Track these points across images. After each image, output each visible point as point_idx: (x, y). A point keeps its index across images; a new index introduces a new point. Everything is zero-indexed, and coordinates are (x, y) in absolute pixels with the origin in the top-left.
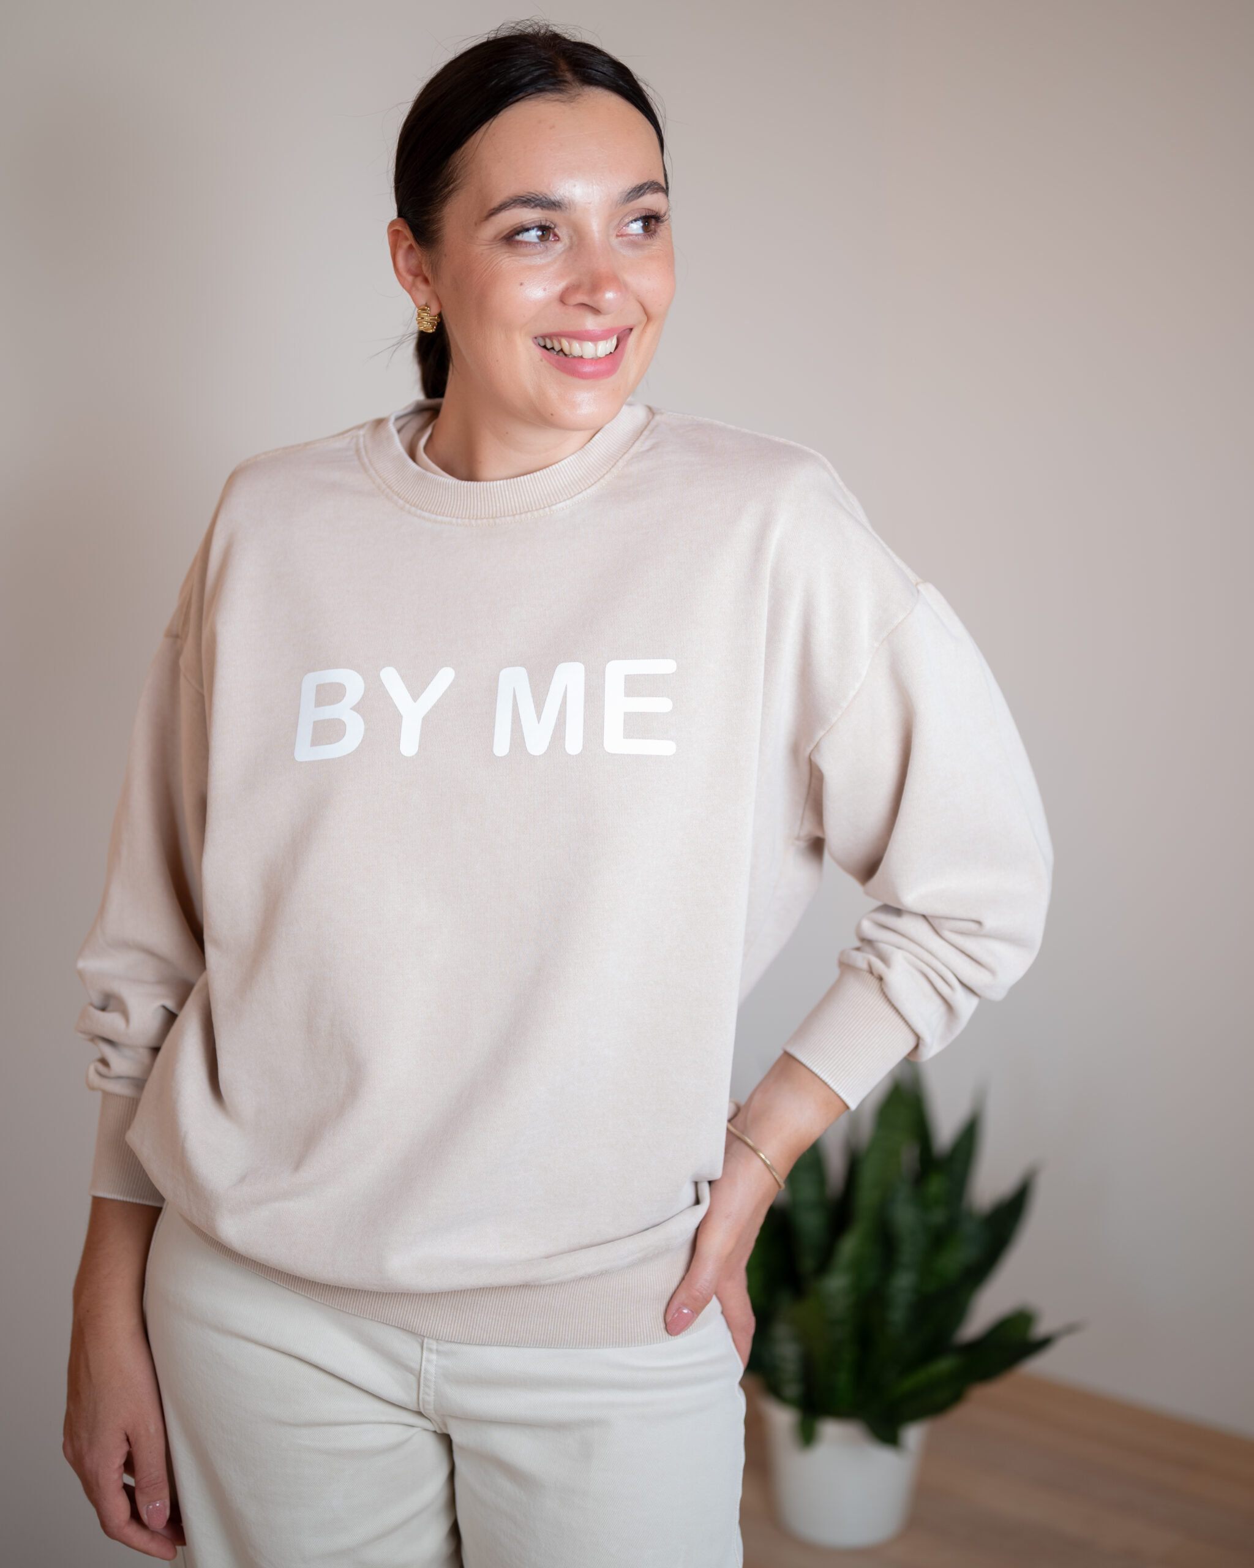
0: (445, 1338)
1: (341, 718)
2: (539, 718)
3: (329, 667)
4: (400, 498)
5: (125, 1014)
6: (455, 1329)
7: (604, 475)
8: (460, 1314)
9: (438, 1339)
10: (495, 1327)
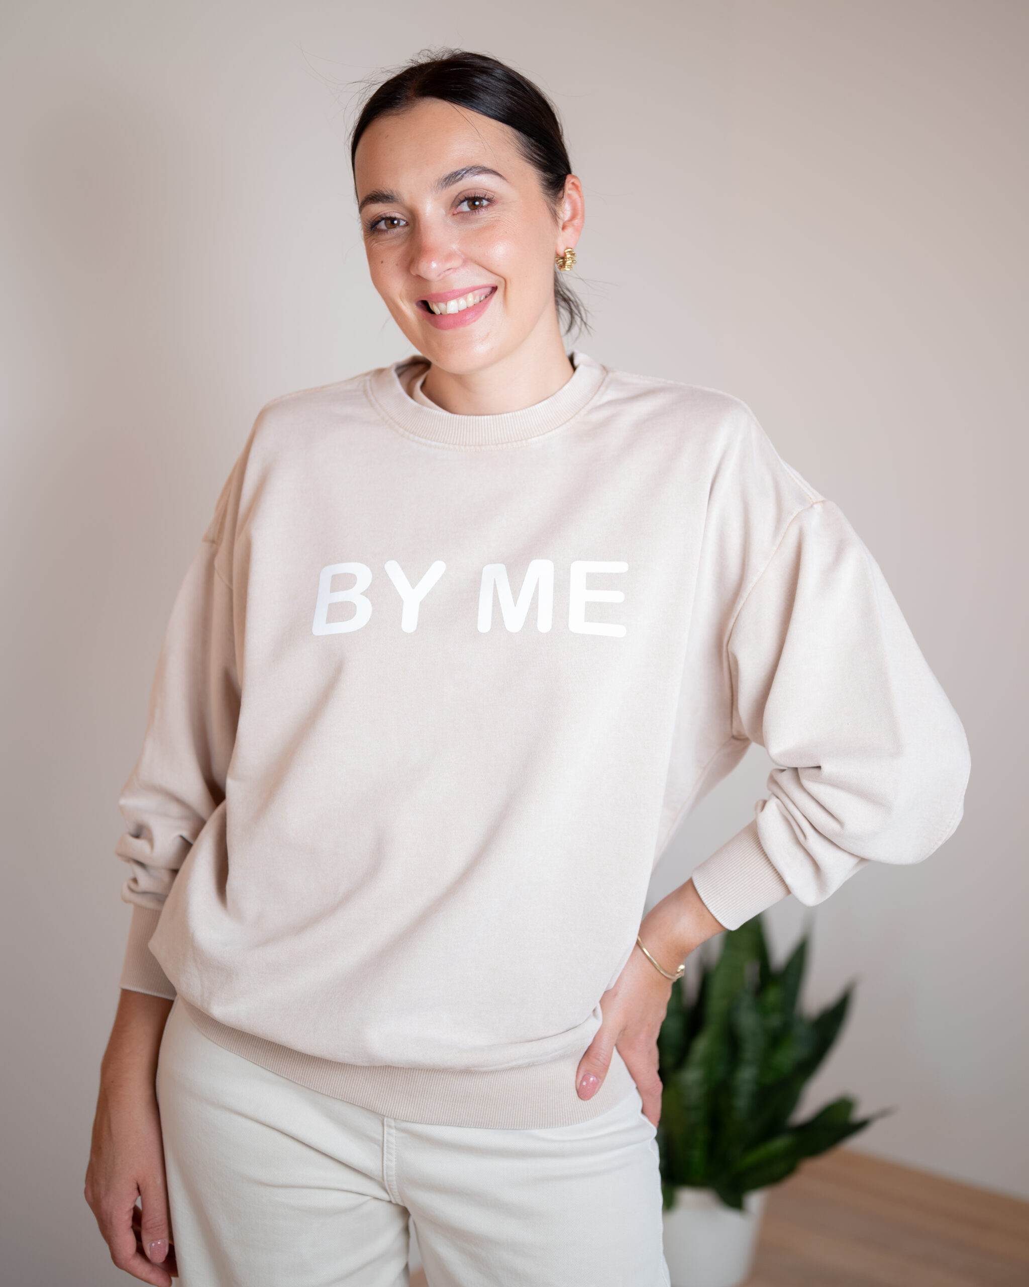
0: (401, 1118)
1: (352, 601)
3: (343, 561)
4: (400, 427)
5: (151, 841)
6: (409, 1111)
7: (570, 419)
8: (413, 1098)
9: (395, 1119)
10: (442, 1111)
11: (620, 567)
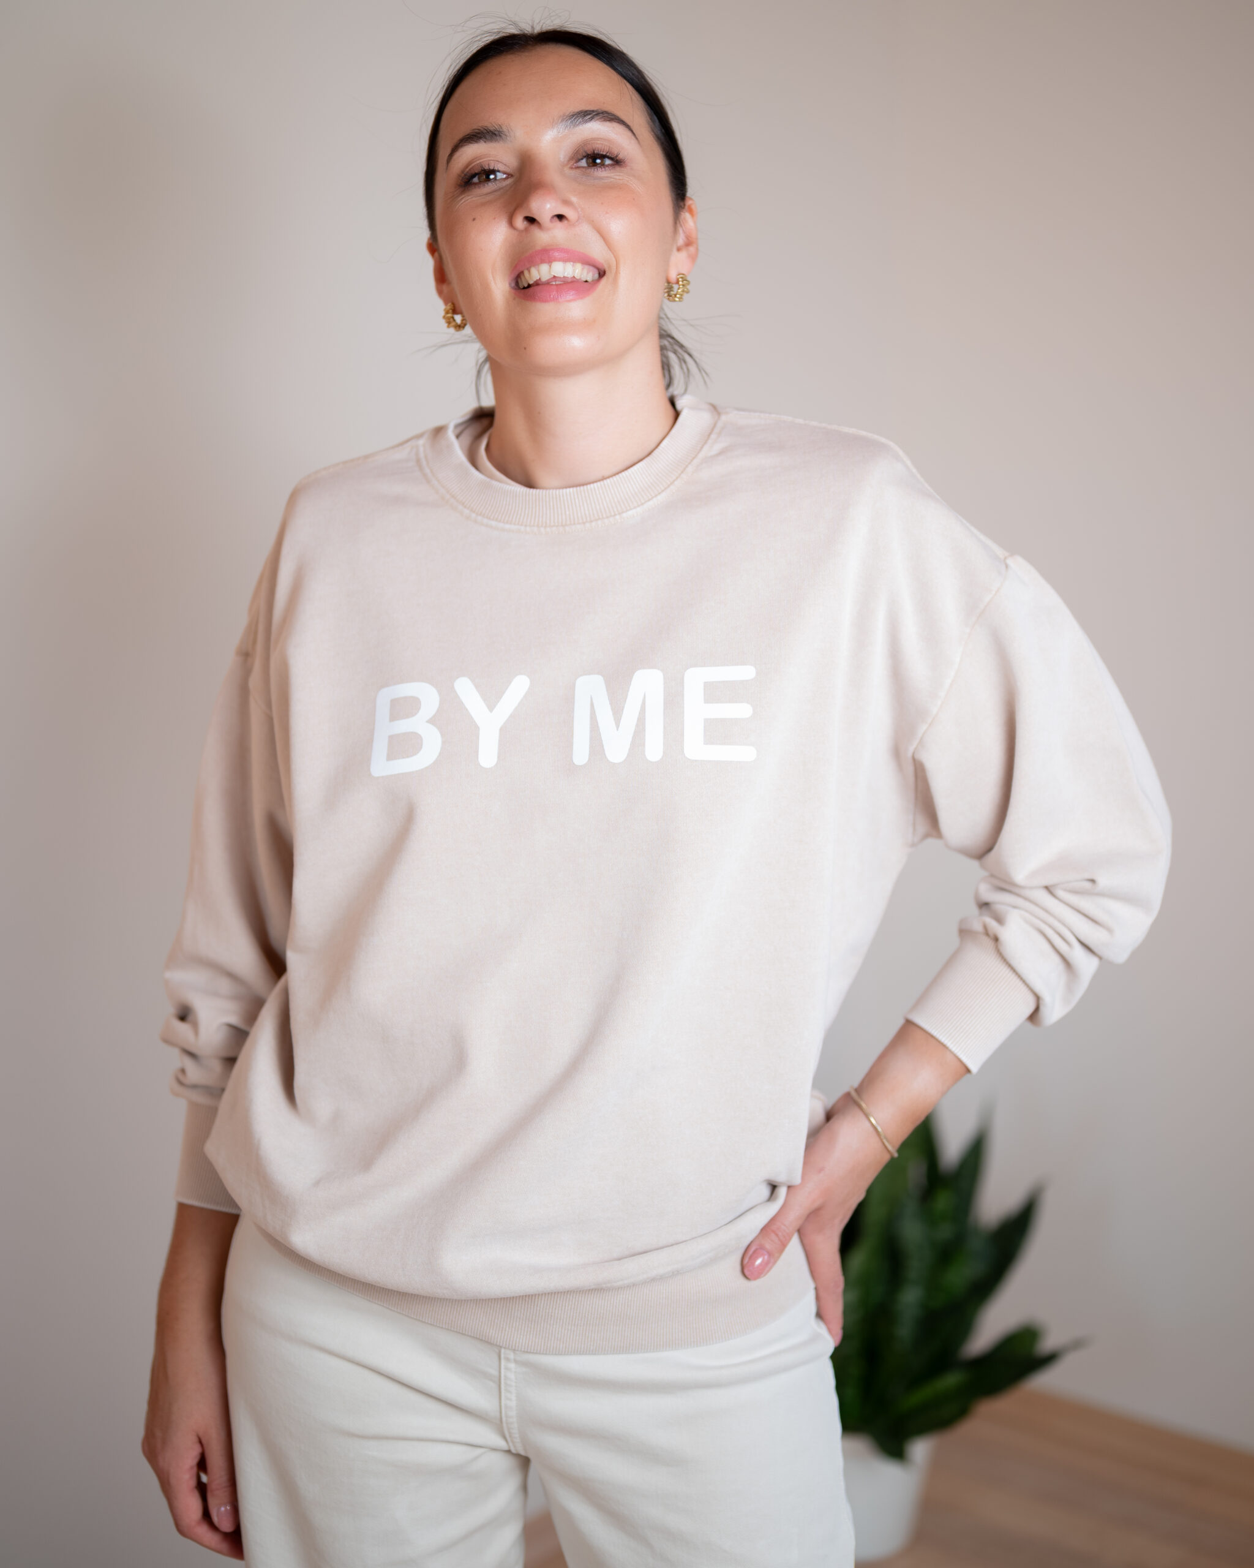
0: (521, 1348)
1: (416, 731)
2: (618, 726)
3: (402, 681)
4: (465, 507)
6: (531, 1341)
7: (674, 481)
8: (534, 1325)
9: (514, 1350)
10: (572, 1337)
11: (746, 672)
